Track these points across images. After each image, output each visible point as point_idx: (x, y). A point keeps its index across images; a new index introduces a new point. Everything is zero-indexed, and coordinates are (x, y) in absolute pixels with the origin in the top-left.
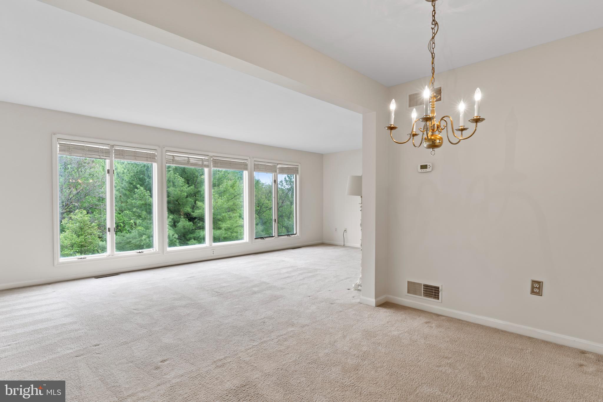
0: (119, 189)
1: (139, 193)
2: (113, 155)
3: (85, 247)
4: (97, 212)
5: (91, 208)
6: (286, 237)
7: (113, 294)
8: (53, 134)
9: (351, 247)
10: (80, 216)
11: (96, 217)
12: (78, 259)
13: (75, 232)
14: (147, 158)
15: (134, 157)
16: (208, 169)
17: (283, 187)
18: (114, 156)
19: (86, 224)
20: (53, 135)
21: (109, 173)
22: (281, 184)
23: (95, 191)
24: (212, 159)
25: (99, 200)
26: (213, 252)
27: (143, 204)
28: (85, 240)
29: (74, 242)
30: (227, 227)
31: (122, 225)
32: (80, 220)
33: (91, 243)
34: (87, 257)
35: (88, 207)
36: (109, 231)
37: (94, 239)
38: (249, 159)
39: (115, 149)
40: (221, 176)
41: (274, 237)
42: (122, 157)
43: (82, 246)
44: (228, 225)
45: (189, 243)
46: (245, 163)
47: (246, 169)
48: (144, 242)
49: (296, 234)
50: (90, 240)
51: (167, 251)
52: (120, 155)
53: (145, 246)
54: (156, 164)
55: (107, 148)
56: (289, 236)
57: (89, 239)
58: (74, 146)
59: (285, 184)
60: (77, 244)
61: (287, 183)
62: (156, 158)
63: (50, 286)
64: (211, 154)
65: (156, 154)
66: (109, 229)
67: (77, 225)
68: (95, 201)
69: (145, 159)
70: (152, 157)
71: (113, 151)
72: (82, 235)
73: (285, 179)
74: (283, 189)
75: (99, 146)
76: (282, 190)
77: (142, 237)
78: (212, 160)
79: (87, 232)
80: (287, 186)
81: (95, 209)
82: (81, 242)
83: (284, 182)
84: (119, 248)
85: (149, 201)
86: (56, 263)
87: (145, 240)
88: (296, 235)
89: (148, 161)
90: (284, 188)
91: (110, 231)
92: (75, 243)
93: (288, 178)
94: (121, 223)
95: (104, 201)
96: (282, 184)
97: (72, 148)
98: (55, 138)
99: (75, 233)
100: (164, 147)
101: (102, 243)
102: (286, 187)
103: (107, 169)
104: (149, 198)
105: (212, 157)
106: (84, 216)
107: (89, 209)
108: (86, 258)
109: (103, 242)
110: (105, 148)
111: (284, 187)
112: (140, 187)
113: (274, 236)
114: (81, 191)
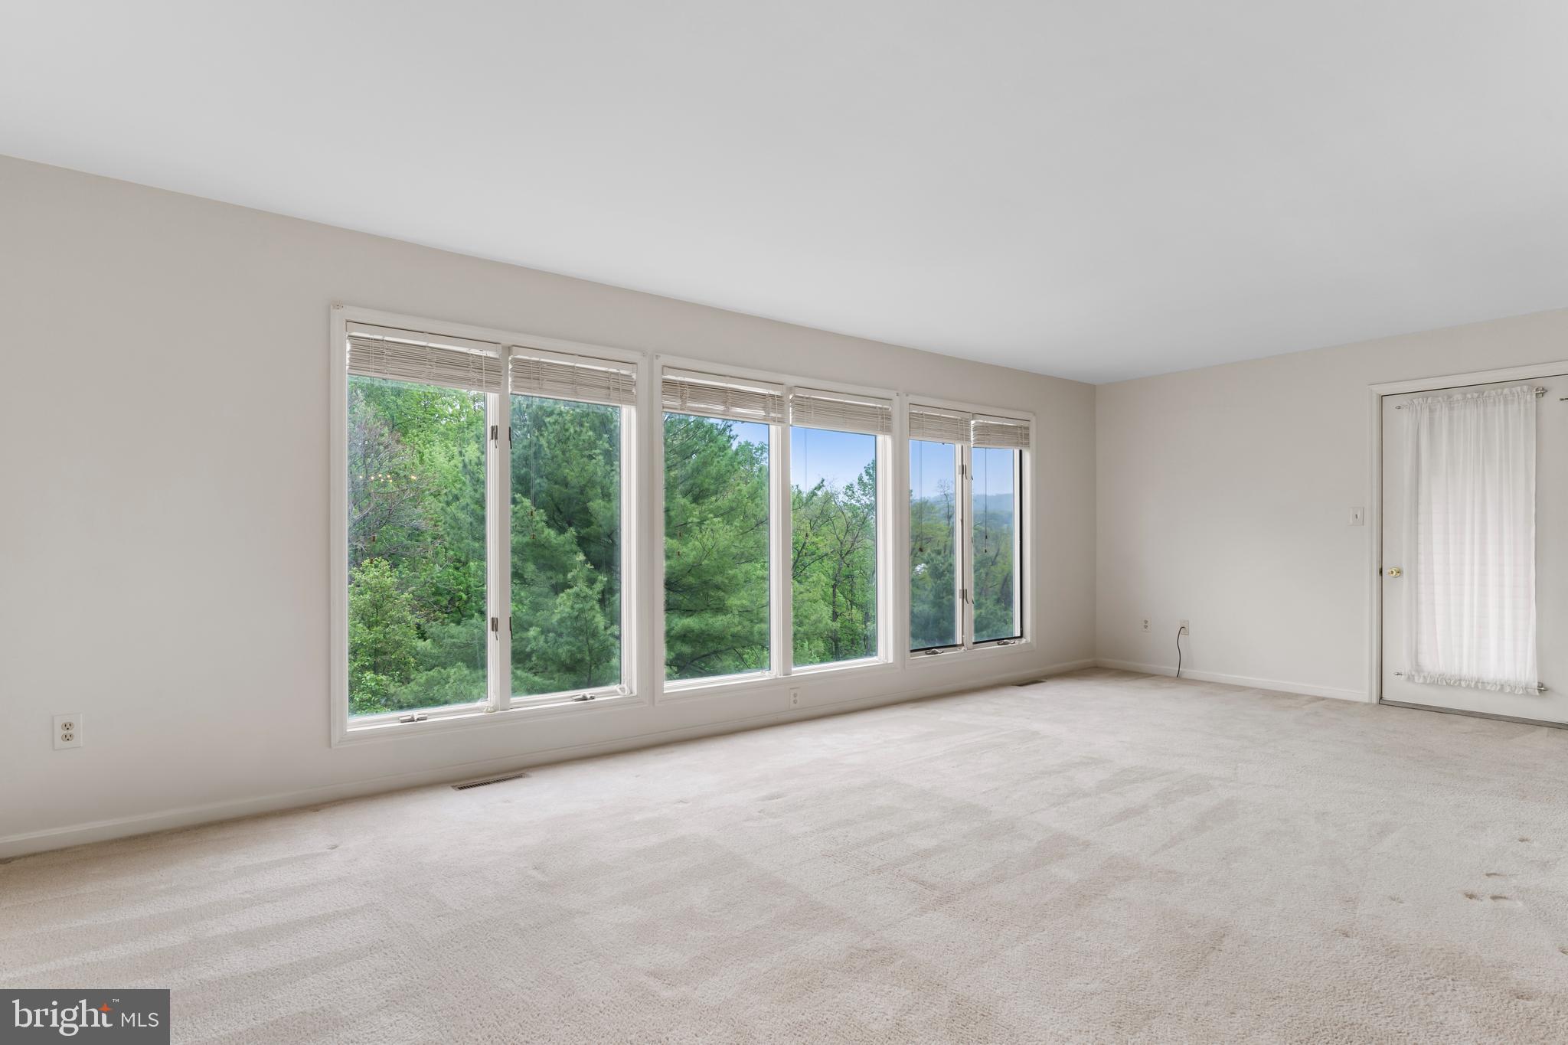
0: (468, 505)
1: (518, 515)
2: (510, 380)
3: (385, 653)
4: (405, 565)
5: (393, 554)
6: (994, 646)
7: (534, 873)
8: (332, 307)
9: (1209, 683)
10: (375, 575)
11: (403, 576)
12: (403, 722)
13: (363, 614)
14: (609, 388)
15: (571, 386)
16: (780, 428)
17: (853, 502)
18: (513, 381)
19: (388, 596)
20: (334, 308)
21: (496, 438)
22: (850, 493)
23: (402, 513)
24: (791, 397)
25: (410, 537)
26: (795, 695)
27: (527, 544)
28: (384, 636)
29: (359, 642)
30: (742, 606)
31: (464, 597)
32: (373, 586)
33: (398, 644)
34: (429, 714)
35: (386, 553)
36: (495, 627)
37: (405, 634)
38: (896, 399)
39: (516, 361)
40: (723, 469)
41: (963, 648)
42: (536, 385)
43: (377, 652)
44: (744, 602)
45: (719, 665)
46: (886, 409)
47: (887, 429)
48: (533, 644)
49: (1021, 636)
50: (397, 638)
51: (664, 694)
52: (529, 378)
53: (534, 655)
54: (633, 410)
55: (491, 354)
56: (1005, 644)
57: (397, 632)
58: (396, 347)
59: (858, 493)
60: (365, 647)
61: (864, 491)
62: (634, 391)
63: (319, 819)
64: (791, 380)
65: (634, 376)
66: (495, 622)
67: (368, 597)
68: (402, 537)
69: (605, 391)
70: (623, 388)
71: (510, 367)
72: (377, 623)
73: (860, 479)
74: (855, 505)
75: (470, 347)
76: (852, 508)
77: (527, 630)
78: (792, 401)
79: (390, 617)
80: (864, 498)
81: (402, 556)
82: (375, 641)
83: (856, 488)
84: (465, 659)
85: (543, 536)
86: (335, 740)
87: (535, 638)
88: (1023, 641)
89: (611, 399)
90: (858, 504)
91: (497, 630)
92: (361, 644)
93: (868, 477)
94: (462, 591)
95: (421, 538)
96: (853, 492)
97: (390, 354)
98: (338, 317)
99: (363, 619)
100: (657, 356)
101: (424, 643)
102: (863, 502)
103: (490, 423)
104: (543, 528)
105: (790, 390)
106: (383, 574)
107: (389, 556)
108: (425, 719)
109: (425, 640)
110: (483, 354)
111: (858, 501)
112: (523, 499)
113: (963, 645)
114: (370, 513)
